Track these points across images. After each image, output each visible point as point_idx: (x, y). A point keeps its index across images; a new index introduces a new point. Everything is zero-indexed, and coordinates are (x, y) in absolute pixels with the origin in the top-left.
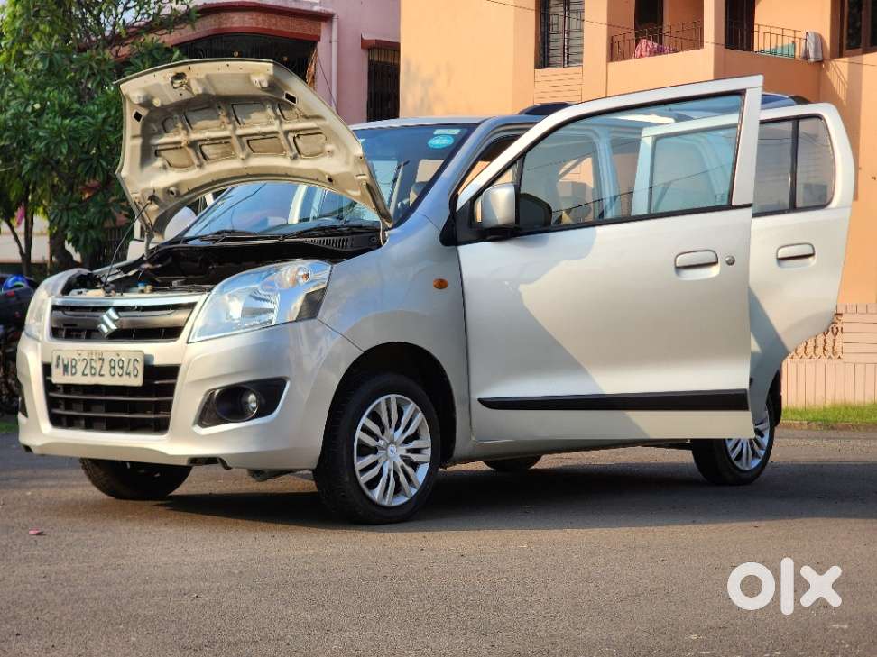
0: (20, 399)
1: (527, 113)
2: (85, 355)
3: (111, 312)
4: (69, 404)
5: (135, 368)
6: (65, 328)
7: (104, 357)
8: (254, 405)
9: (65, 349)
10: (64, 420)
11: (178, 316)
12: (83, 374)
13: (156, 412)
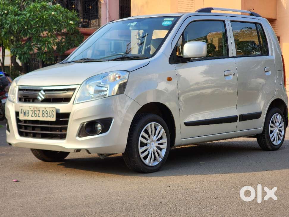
0: (7, 125)
1: (198, 12)
2: (32, 109)
3: (42, 92)
4: (26, 128)
5: (52, 114)
6: (24, 98)
7: (40, 109)
8: (100, 128)
9: (24, 106)
10: (24, 134)
11: (69, 93)
12: (32, 116)
13: (61, 131)
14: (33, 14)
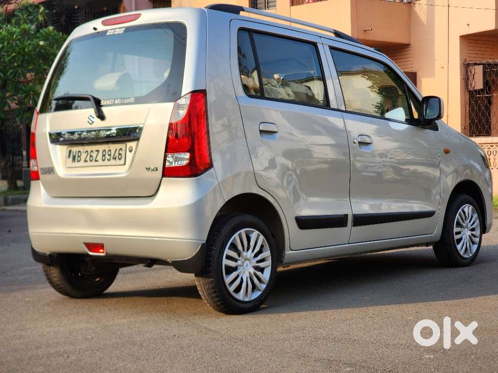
14: (8, 44)
